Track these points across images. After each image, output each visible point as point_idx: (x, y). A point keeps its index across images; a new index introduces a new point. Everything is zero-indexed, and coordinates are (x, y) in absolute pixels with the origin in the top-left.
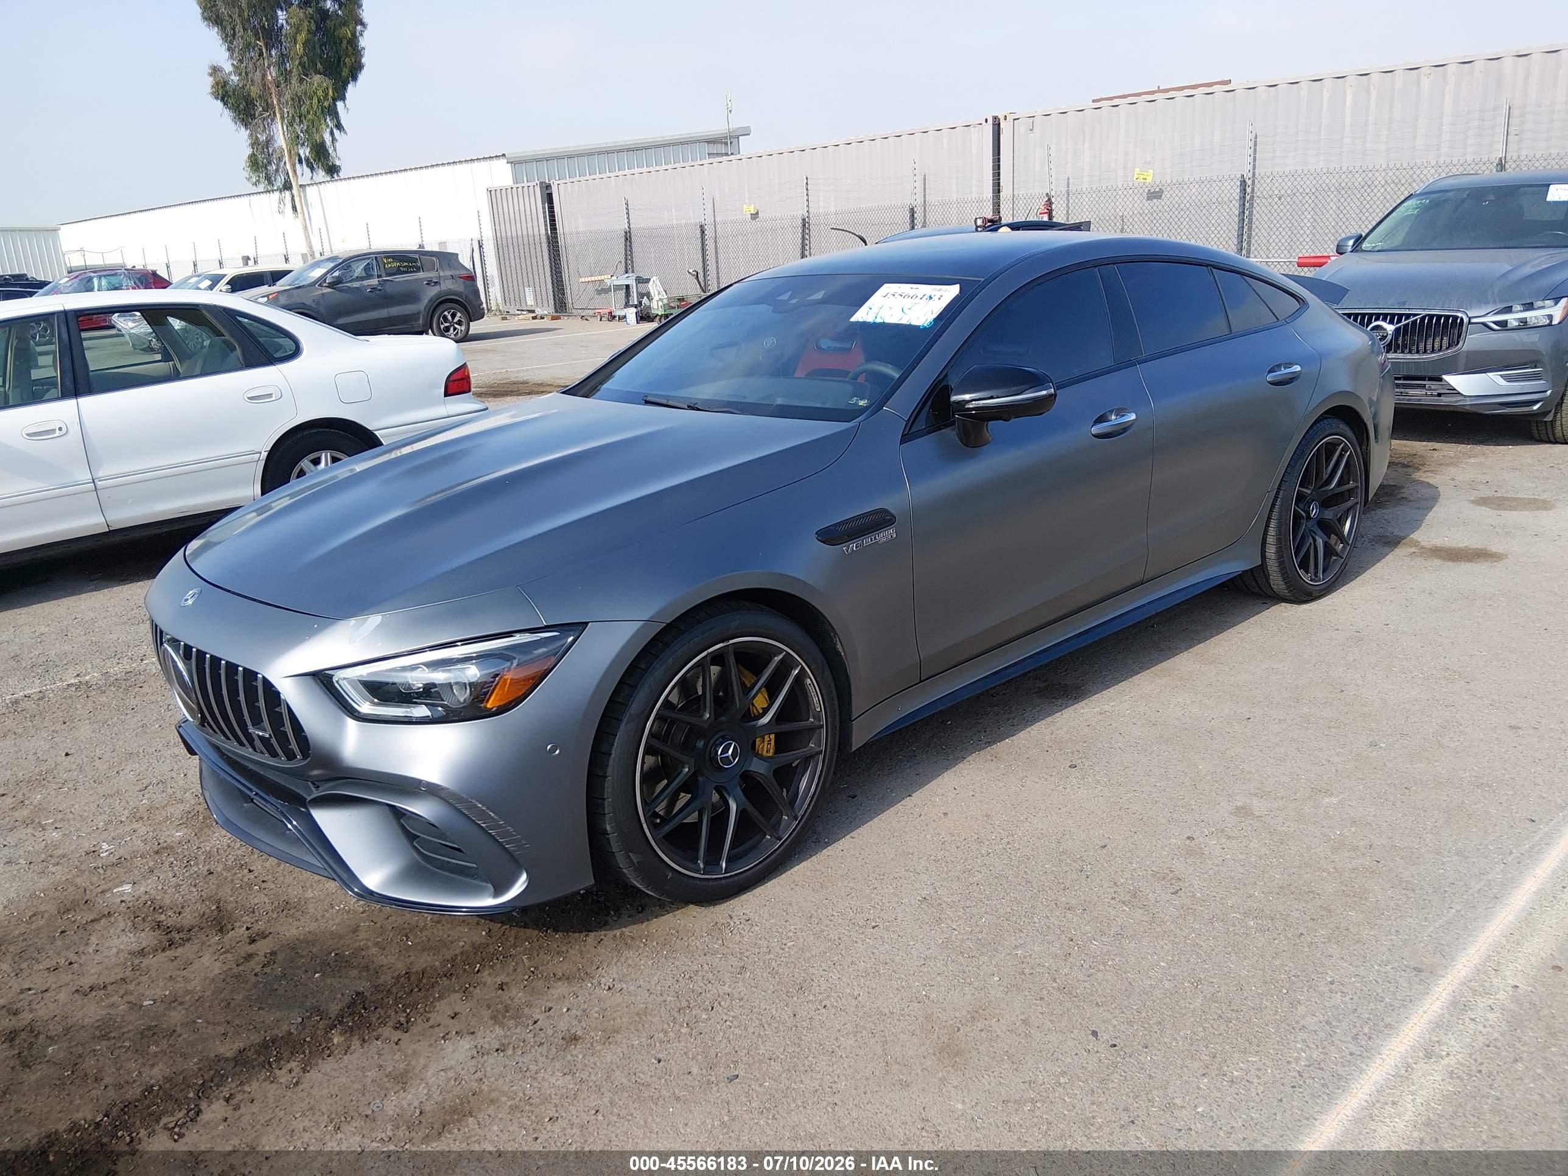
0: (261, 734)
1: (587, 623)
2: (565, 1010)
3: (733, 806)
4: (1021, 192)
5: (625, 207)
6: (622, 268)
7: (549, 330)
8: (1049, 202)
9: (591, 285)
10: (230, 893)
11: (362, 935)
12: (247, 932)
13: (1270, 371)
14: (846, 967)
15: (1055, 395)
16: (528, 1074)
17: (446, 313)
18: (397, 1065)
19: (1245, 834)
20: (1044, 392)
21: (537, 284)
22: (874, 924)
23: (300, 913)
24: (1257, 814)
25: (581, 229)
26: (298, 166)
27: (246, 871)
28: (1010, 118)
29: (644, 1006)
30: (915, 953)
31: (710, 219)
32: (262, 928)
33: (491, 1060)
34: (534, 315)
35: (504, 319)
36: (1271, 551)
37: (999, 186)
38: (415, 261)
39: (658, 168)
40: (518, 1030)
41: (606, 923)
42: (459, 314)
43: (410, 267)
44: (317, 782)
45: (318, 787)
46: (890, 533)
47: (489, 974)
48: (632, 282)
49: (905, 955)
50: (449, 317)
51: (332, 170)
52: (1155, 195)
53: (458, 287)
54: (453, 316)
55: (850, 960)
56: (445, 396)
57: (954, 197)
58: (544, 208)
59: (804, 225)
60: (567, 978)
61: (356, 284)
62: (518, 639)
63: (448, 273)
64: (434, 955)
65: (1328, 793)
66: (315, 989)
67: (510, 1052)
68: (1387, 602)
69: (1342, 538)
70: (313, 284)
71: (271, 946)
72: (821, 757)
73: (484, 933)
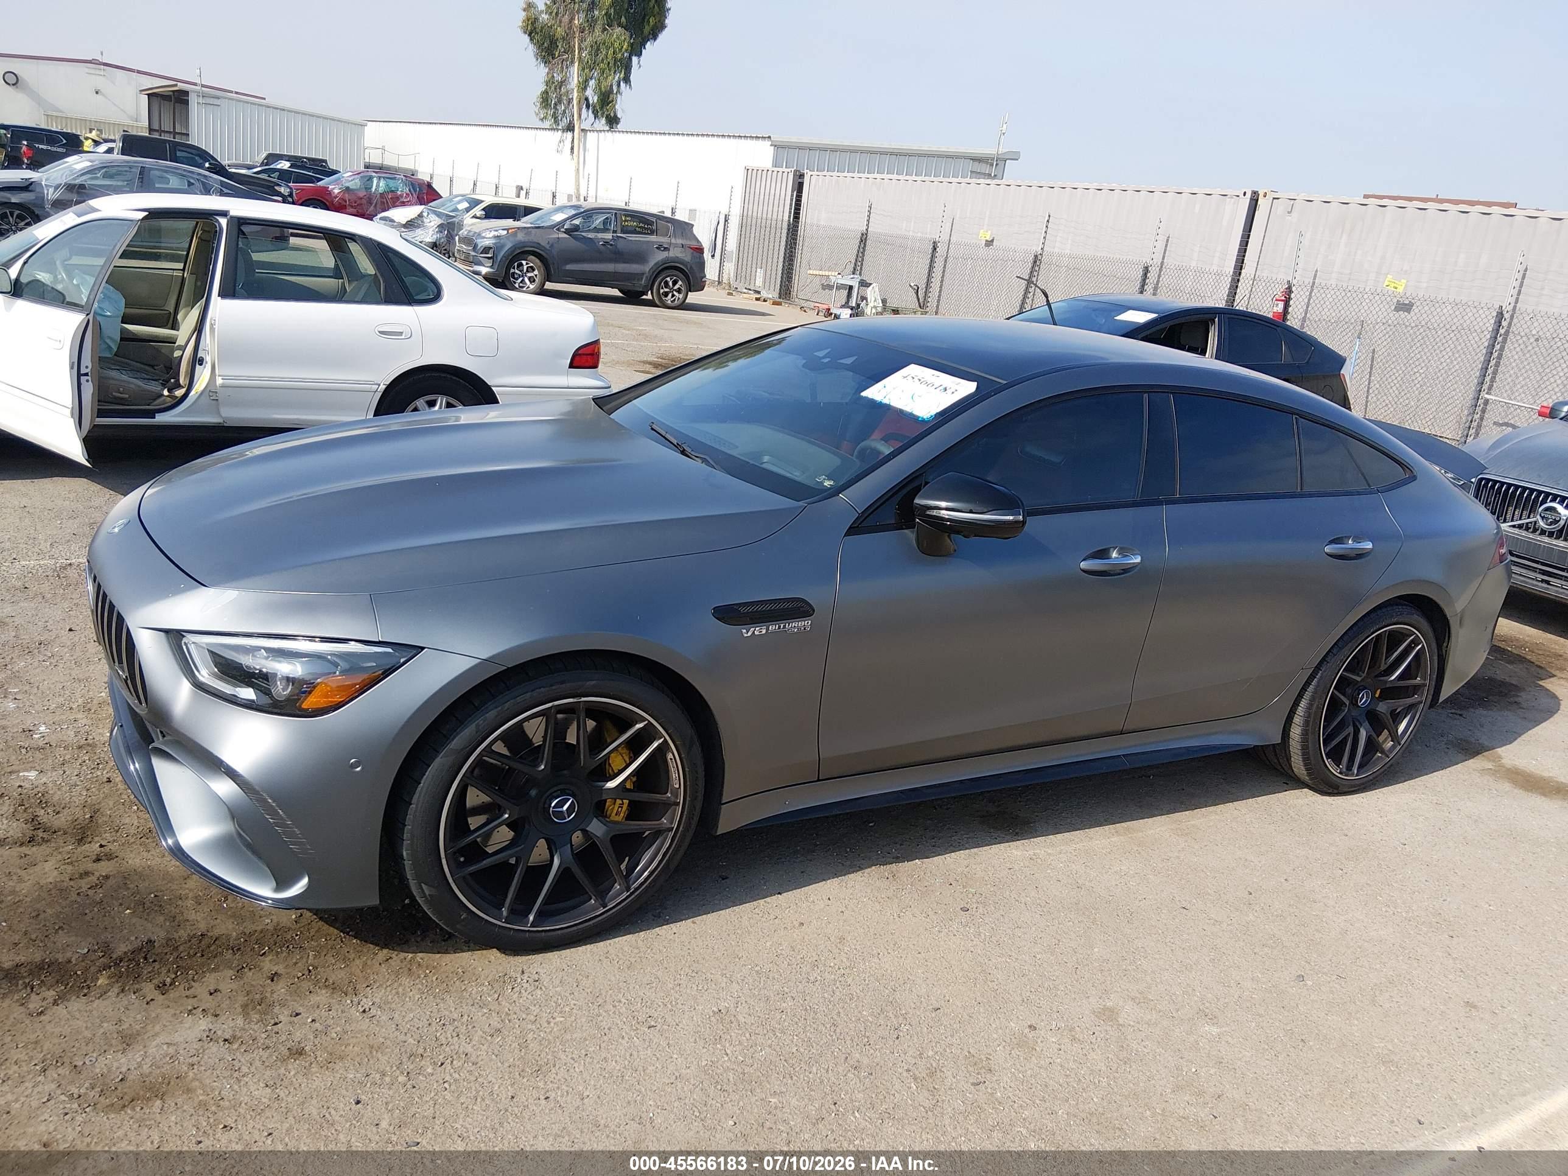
0: (121, 673)
1: (423, 648)
2: (310, 1020)
3: (556, 862)
4: (1264, 274)
5: (867, 209)
6: (851, 267)
7: (763, 314)
8: (1289, 290)
9: (818, 278)
10: (111, 805)
13: (1332, 542)
14: (595, 1061)
15: (1024, 523)
16: (236, 1074)
17: (668, 279)
18: (133, 1025)
19: (1094, 1041)
20: (1011, 518)
21: (769, 268)
22: (653, 1023)
24: (1121, 1021)
25: (822, 223)
26: (584, 110)
28: (1270, 196)
29: (383, 1040)
30: (671, 1068)
31: (945, 237)
33: (213, 1048)
34: (758, 296)
35: (730, 294)
36: (1296, 732)
37: (1243, 263)
38: (651, 223)
39: (908, 178)
40: (256, 1027)
41: (407, 942)
42: (680, 283)
43: (646, 229)
44: (163, 731)
45: (158, 739)
46: (805, 623)
47: (271, 960)
48: (855, 284)
49: (660, 1067)
50: (671, 284)
51: (613, 121)
52: (1404, 307)
53: (686, 256)
54: (675, 283)
55: (604, 1055)
56: (570, 367)
57: (1193, 264)
58: (792, 195)
59: (1035, 262)
60: (334, 988)
61: (591, 235)
62: (353, 647)
63: (680, 241)
64: (238, 924)
65: (1213, 1019)
66: (119, 924)
67: (235, 1046)
68: (1421, 819)
69: (1394, 737)
70: (552, 227)
71: (110, 869)
72: (671, 834)
73: (294, 917)
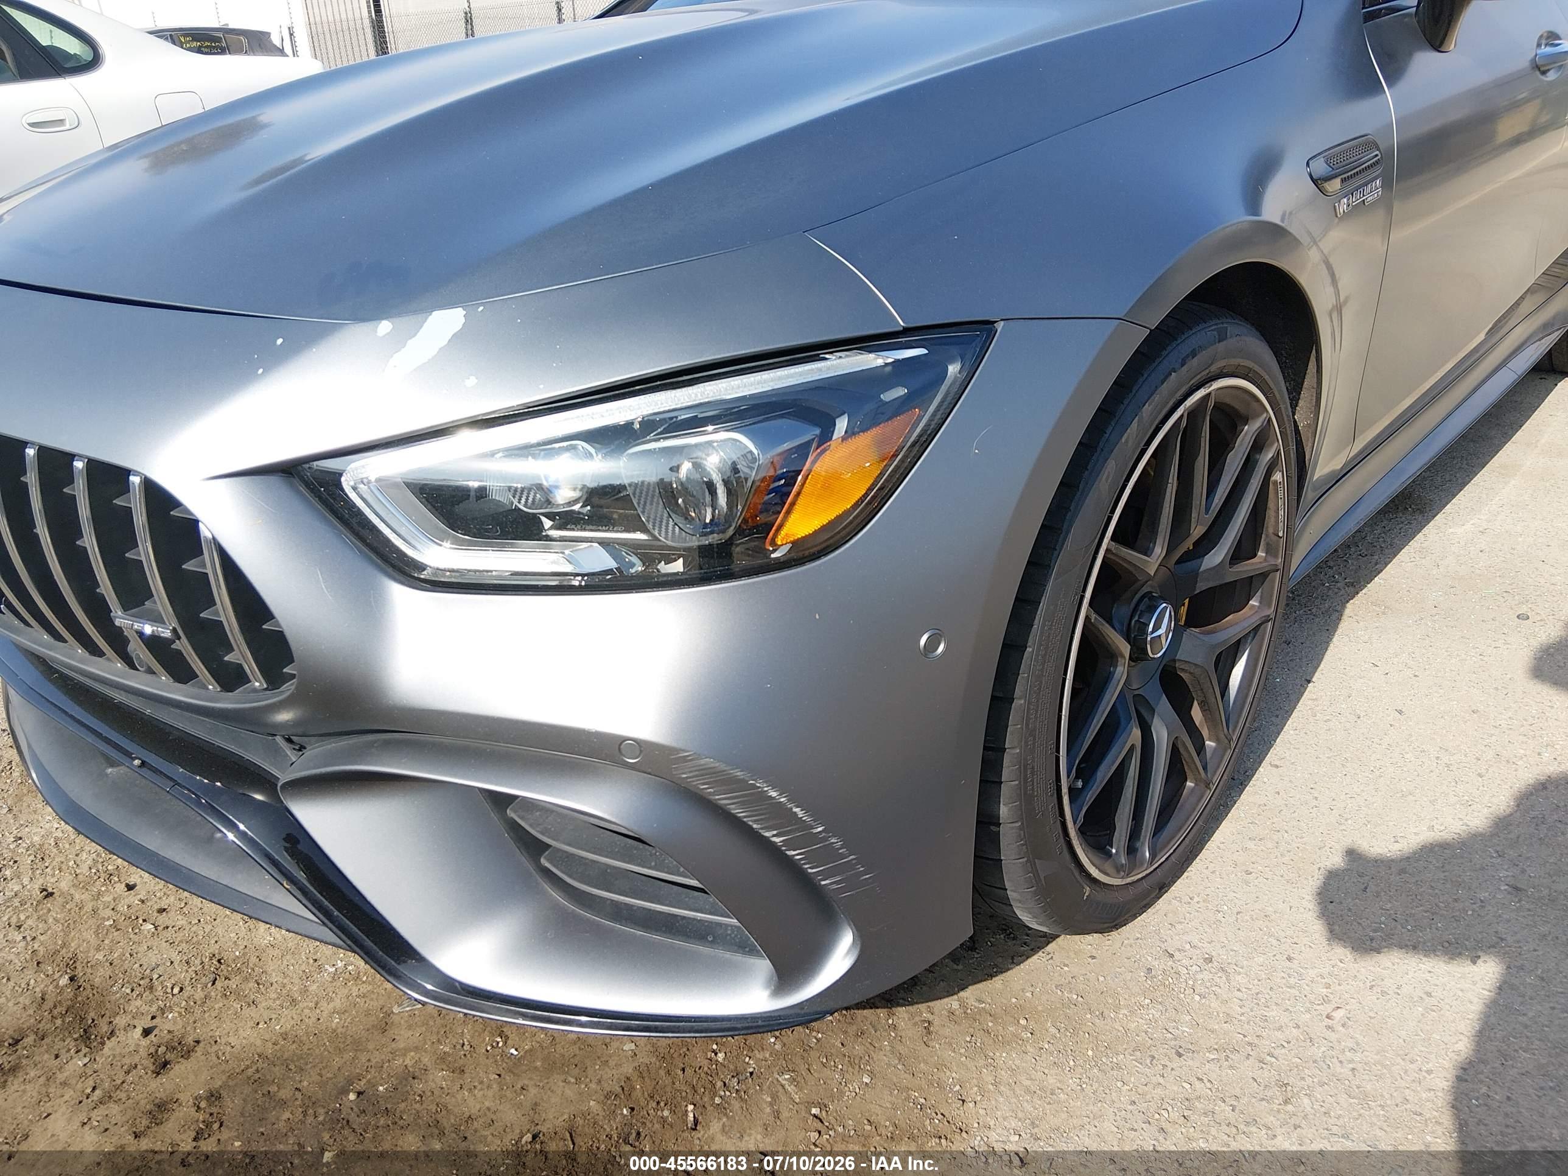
0: (148, 629)
1: (993, 324)
11: (405, 1037)
12: (145, 1042)
23: (252, 985)
25: (411, 10)
27: (121, 888)
32: (177, 1028)
38: (219, 41)
43: (214, 48)
44: (296, 740)
45: (302, 748)
71: (205, 1076)
72: (1269, 627)
